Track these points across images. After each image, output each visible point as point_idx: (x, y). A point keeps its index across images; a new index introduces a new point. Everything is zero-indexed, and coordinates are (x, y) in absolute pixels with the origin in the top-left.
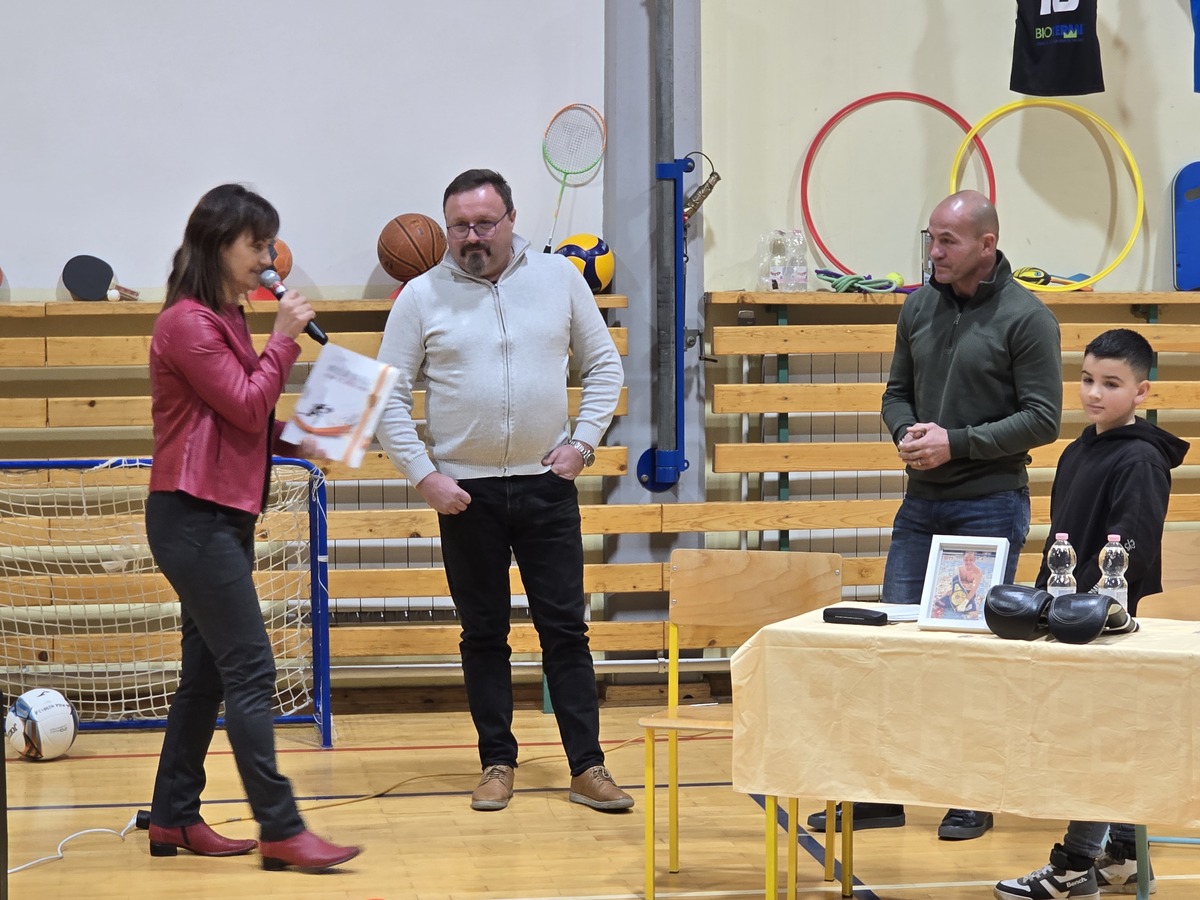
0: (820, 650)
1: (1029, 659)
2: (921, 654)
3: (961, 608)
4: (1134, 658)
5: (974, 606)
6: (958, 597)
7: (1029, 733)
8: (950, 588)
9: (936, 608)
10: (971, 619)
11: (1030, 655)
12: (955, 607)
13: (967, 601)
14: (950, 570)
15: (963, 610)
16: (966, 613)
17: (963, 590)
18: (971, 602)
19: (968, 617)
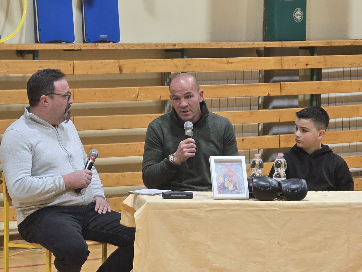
0: (176, 210)
1: (277, 209)
2: (226, 209)
3: (231, 188)
4: (325, 205)
5: (236, 187)
6: (227, 184)
7: (277, 243)
8: (223, 180)
9: (219, 189)
10: (236, 193)
11: (277, 207)
12: (228, 188)
13: (233, 186)
14: (221, 172)
15: (232, 189)
16: (233, 191)
17: (229, 180)
18: (234, 185)
19: (235, 192)
